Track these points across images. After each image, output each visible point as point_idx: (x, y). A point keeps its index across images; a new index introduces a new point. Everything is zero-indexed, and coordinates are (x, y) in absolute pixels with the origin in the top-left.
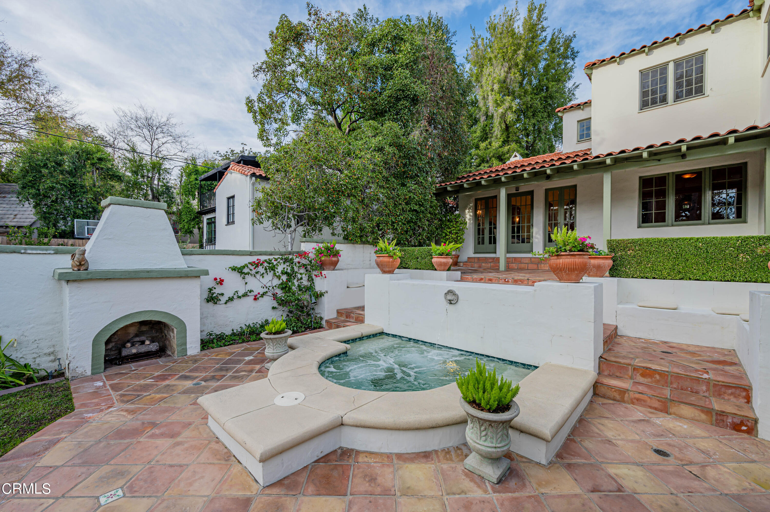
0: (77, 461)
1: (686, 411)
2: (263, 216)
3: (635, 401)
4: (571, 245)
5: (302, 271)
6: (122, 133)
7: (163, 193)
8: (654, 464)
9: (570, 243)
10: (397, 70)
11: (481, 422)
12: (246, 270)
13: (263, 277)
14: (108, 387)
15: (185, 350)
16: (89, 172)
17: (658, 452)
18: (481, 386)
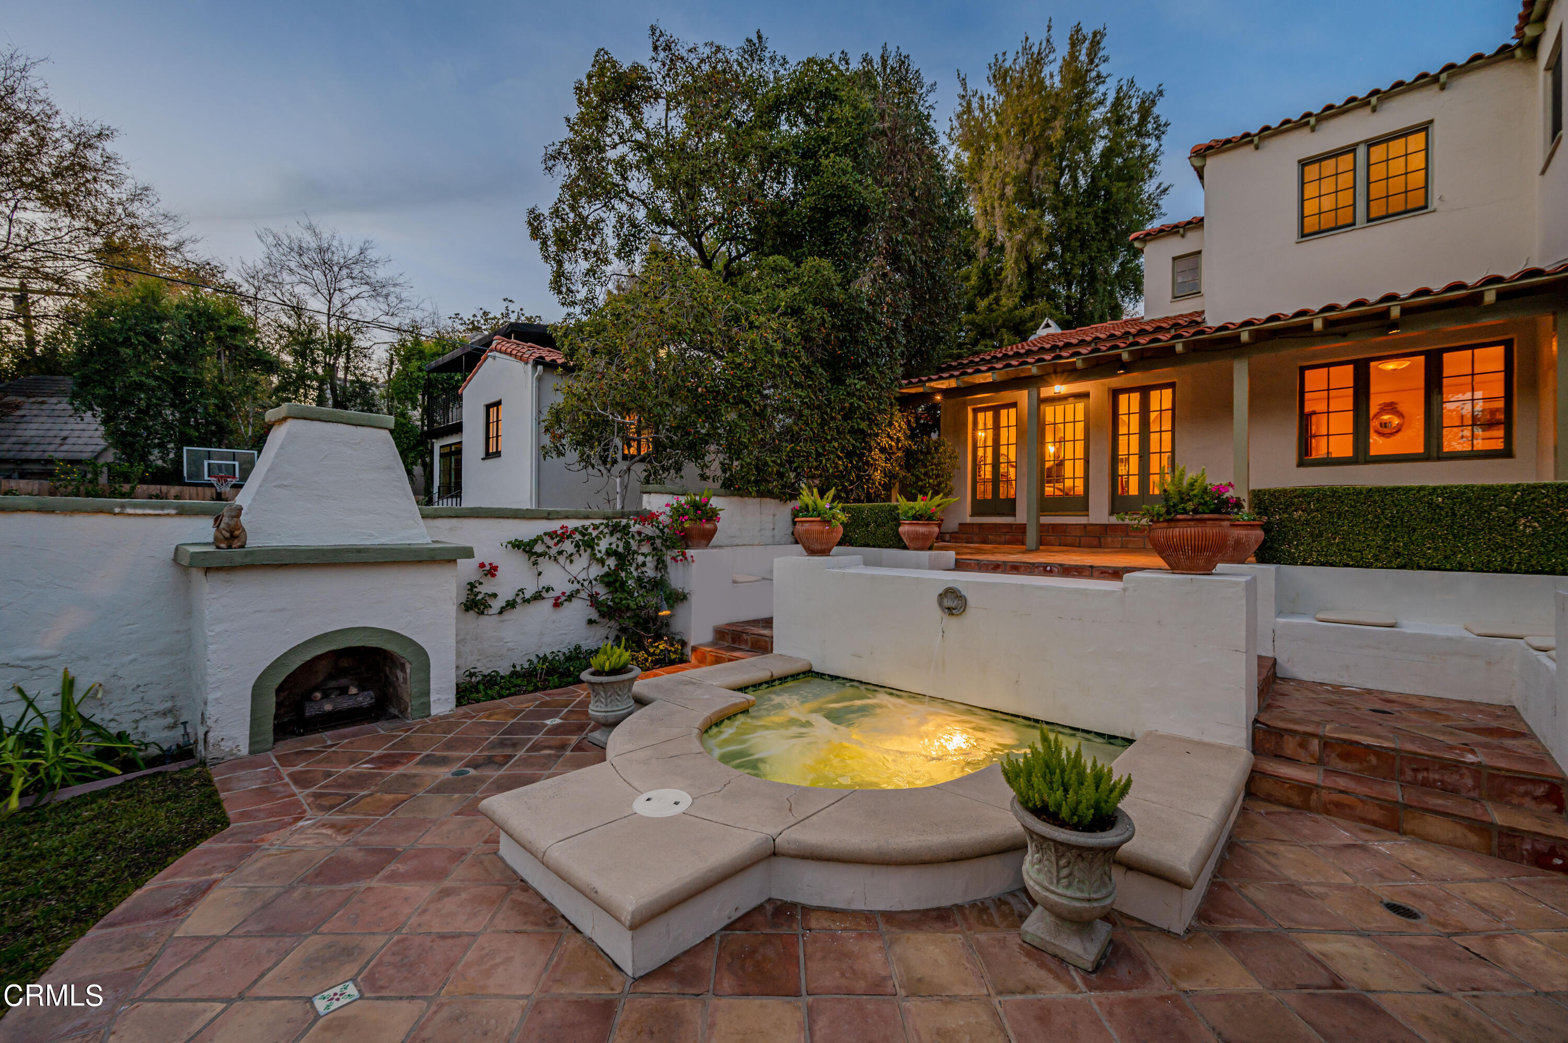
0: (254, 927)
1: (1437, 827)
2: (564, 442)
3: (1331, 807)
4: (1196, 501)
5: (646, 549)
6: (271, 278)
7: (356, 395)
8: (1392, 933)
9: (1195, 496)
10: (827, 157)
11: (1061, 849)
12: (539, 548)
13: (571, 561)
14: (287, 780)
15: (427, 705)
16: (211, 354)
17: (1394, 908)
18: (1057, 776)
